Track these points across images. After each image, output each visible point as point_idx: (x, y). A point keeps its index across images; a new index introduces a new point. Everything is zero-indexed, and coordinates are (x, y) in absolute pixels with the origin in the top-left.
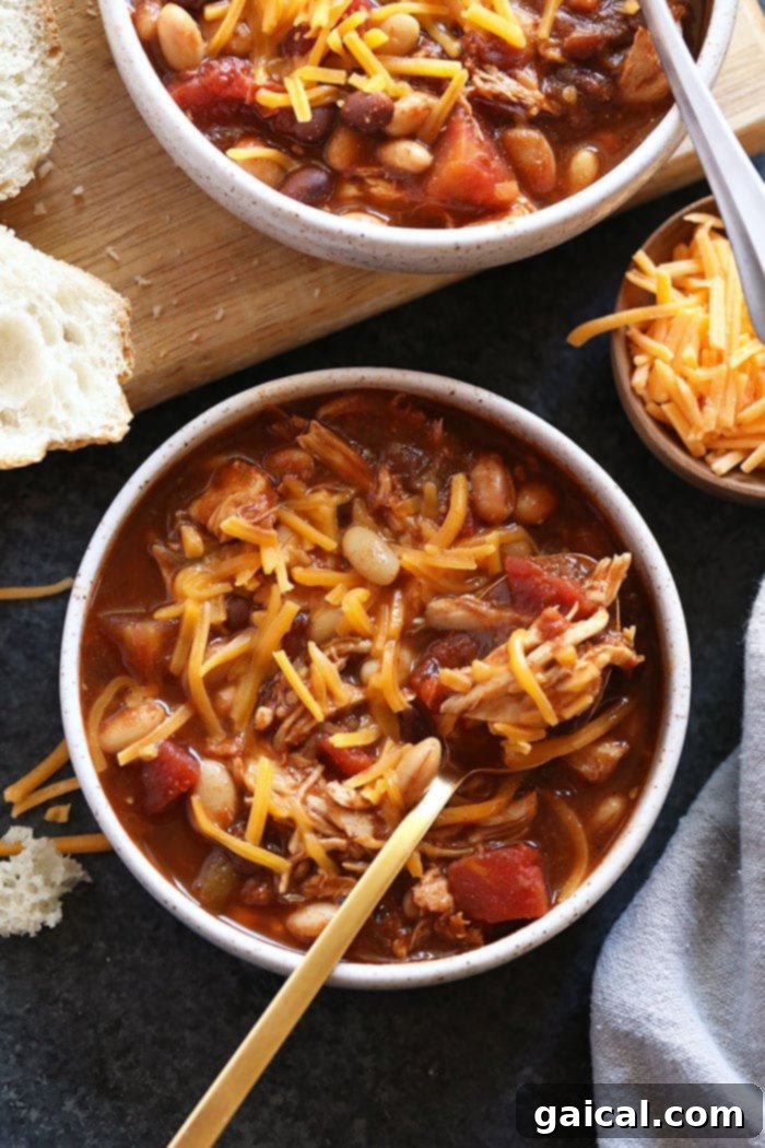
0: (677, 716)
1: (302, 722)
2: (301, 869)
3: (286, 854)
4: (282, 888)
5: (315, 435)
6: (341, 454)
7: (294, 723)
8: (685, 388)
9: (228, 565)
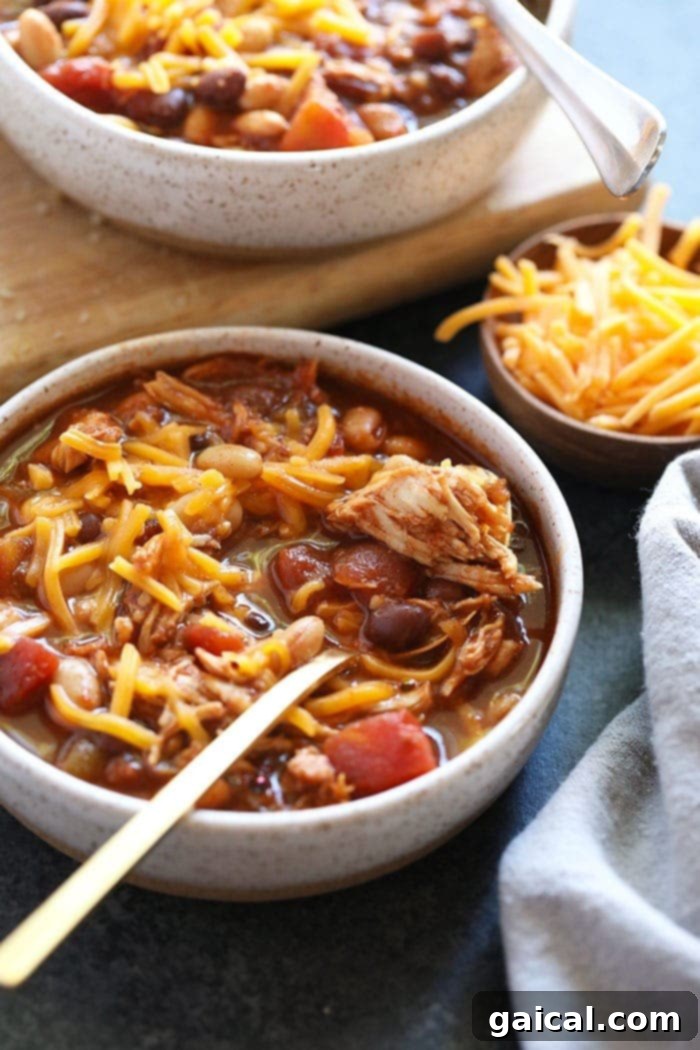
0: (570, 591)
1: (164, 619)
2: (173, 743)
3: (156, 729)
4: (153, 759)
5: (162, 383)
6: (191, 400)
7: (156, 621)
8: (556, 353)
9: (75, 488)
